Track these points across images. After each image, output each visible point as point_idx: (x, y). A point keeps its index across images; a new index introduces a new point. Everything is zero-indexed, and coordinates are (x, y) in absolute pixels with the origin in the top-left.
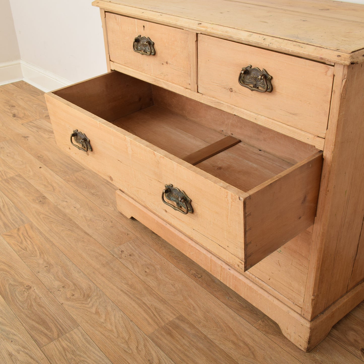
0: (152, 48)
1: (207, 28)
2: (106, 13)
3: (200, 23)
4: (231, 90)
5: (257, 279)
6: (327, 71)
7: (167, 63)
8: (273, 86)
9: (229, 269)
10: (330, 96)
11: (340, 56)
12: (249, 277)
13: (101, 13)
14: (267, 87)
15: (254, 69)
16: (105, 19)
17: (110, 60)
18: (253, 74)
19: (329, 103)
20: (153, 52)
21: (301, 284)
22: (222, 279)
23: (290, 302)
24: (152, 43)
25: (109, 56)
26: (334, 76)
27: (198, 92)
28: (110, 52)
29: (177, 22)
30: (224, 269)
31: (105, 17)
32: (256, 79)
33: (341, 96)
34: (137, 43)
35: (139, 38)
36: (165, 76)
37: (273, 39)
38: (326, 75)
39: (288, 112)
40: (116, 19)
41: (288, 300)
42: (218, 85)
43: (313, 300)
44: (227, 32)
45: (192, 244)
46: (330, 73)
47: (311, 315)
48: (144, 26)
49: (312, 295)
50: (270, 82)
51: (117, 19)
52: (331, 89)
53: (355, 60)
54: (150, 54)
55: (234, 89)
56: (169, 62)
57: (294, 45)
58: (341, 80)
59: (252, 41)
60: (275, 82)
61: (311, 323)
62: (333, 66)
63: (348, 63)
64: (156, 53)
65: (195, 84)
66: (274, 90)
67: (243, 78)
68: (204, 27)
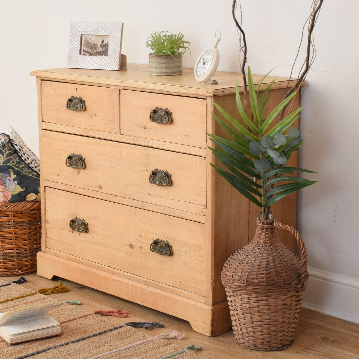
0: (83, 105)
1: (127, 83)
2: (42, 81)
3: (122, 81)
4: (145, 127)
5: (171, 287)
6: (203, 103)
7: (95, 115)
8: (173, 119)
9: (148, 288)
10: (206, 118)
11: (208, 92)
12: (165, 289)
13: (37, 81)
14: (169, 121)
15: (160, 109)
16: (41, 86)
17: (43, 121)
18: (159, 113)
19: (206, 124)
20: (84, 108)
21: (203, 274)
22: (142, 302)
23: (197, 295)
24: (84, 101)
25: (41, 118)
26: (207, 105)
27: (120, 134)
28: (43, 114)
29: (104, 81)
30: (143, 289)
31: (41, 85)
32: (161, 116)
33: (212, 118)
34: (70, 102)
35: (72, 98)
36: (93, 126)
37: (171, 87)
38: (202, 105)
39: (183, 135)
40: (51, 85)
41: (195, 294)
42: (136, 125)
43: (212, 283)
44: (141, 85)
45: (115, 278)
46: (204, 104)
47: (212, 299)
48: (77, 89)
49: (210, 279)
50: (171, 116)
51: (53, 85)
52: (206, 114)
53: (216, 94)
54: (82, 110)
55: (147, 126)
56: (97, 114)
57: (183, 89)
58: (211, 107)
59: (157, 89)
60: (174, 116)
61: (212, 307)
62: (206, 99)
63: (212, 95)
64: (86, 109)
65: (118, 127)
66: (173, 122)
67: (153, 116)
68: (125, 83)
